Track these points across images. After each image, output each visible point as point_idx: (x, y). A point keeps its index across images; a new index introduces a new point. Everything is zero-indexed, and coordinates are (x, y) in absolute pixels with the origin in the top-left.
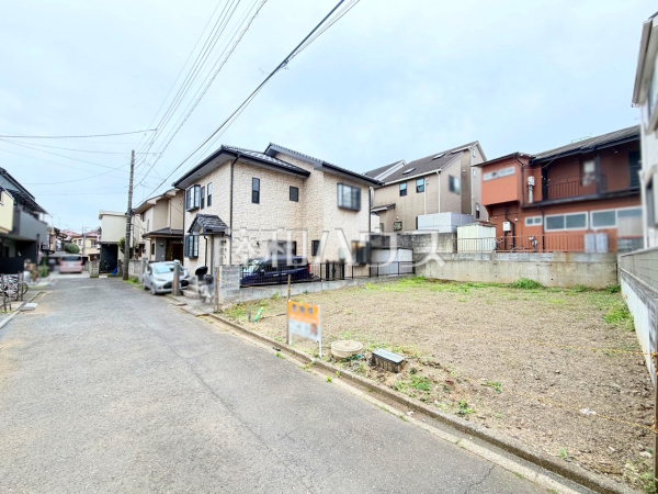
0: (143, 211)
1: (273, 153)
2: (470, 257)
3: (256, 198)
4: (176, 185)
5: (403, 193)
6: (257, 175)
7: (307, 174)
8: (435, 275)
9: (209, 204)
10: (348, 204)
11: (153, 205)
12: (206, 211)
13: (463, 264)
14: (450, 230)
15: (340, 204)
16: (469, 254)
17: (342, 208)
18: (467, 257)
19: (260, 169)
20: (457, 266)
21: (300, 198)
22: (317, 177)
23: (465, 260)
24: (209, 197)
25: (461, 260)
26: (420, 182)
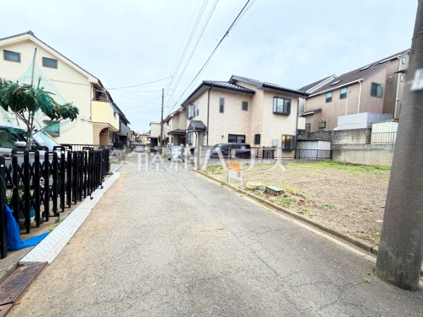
0: (168, 121)
1: (234, 81)
2: (381, 147)
3: (222, 110)
4: (182, 105)
5: (329, 100)
6: (223, 96)
7: (253, 93)
8: (348, 160)
9: (198, 114)
10: (281, 110)
11: (172, 117)
12: (196, 119)
13: (374, 153)
14: (365, 126)
15: (275, 111)
16: (381, 145)
17: (276, 113)
18: (378, 147)
19: (224, 92)
20: (368, 154)
21: (249, 108)
22: (260, 94)
23: (376, 149)
24: (198, 111)
25: (373, 150)
26: (344, 91)
